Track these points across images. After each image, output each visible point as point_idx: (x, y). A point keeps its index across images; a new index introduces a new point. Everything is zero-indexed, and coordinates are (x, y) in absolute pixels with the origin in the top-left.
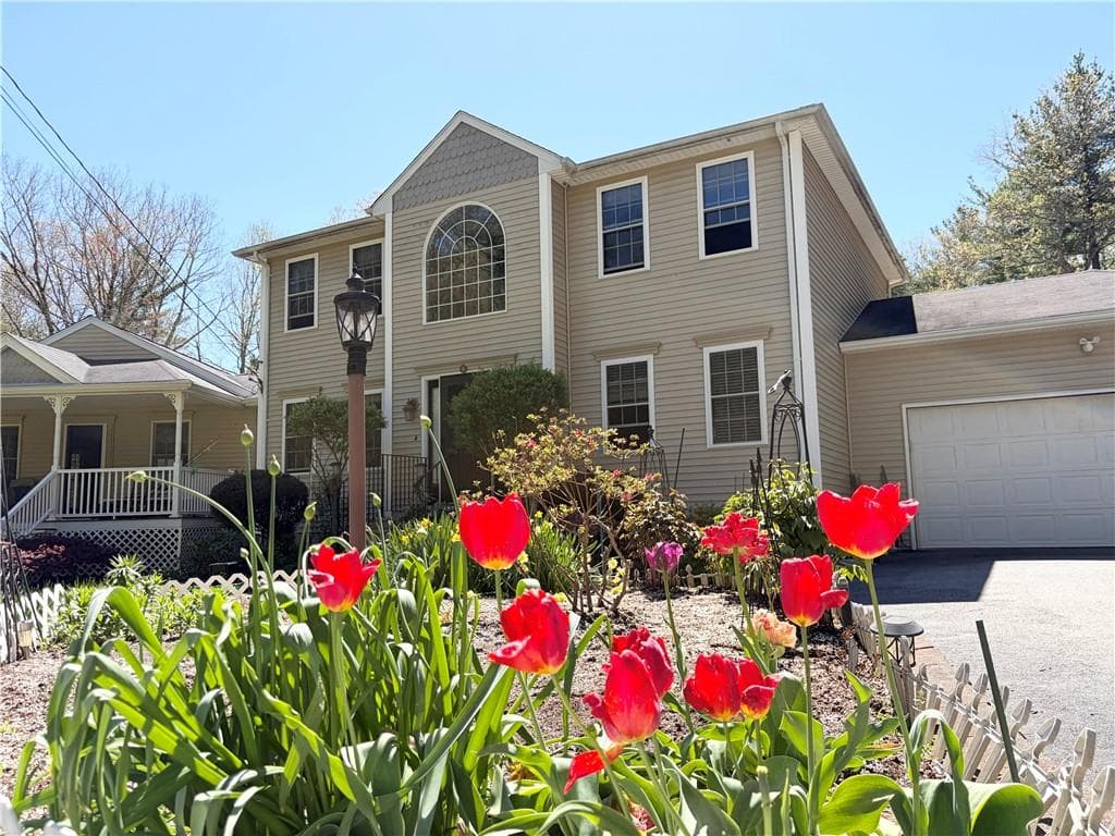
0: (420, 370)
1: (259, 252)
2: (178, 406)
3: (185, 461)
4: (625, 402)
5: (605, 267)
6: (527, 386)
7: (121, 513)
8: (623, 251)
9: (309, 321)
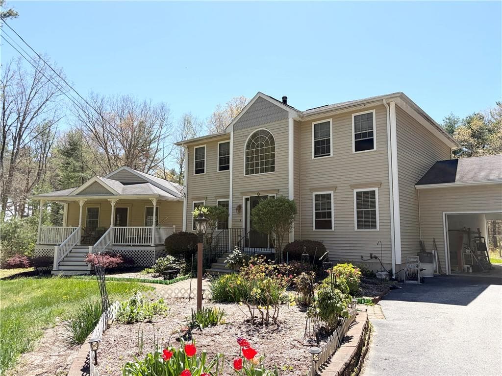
0: (243, 193)
1: (184, 144)
2: (154, 203)
3: (157, 225)
4: (322, 209)
5: (315, 154)
6: (279, 207)
7: (134, 244)
8: (322, 148)
9: (202, 171)
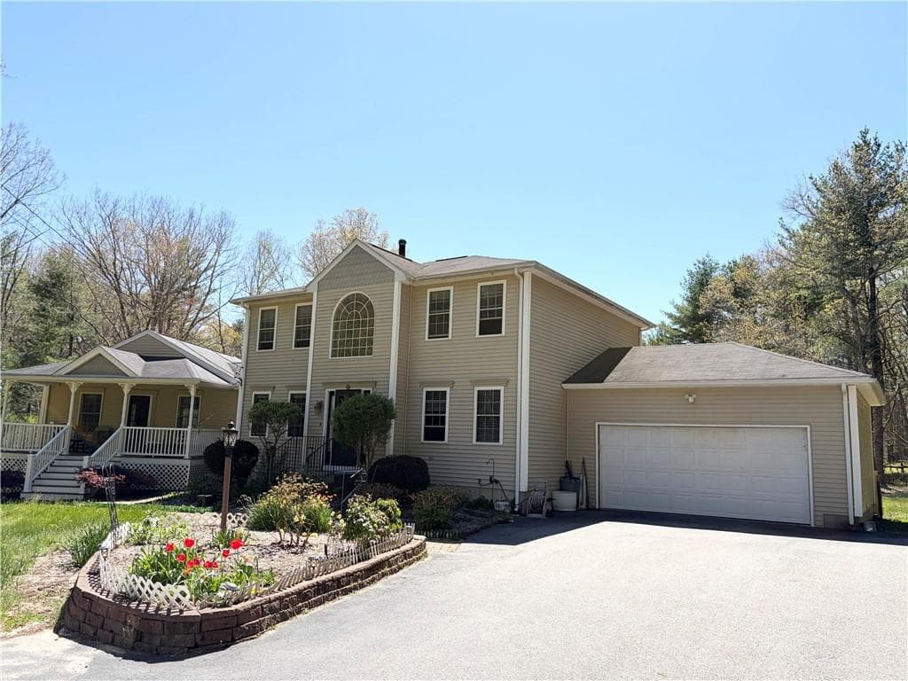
0: (326, 384)
1: (245, 302)
2: (193, 393)
3: (194, 426)
4: (435, 413)
5: (430, 333)
6: (369, 408)
7: (157, 454)
8: (439, 327)
9: (270, 346)
